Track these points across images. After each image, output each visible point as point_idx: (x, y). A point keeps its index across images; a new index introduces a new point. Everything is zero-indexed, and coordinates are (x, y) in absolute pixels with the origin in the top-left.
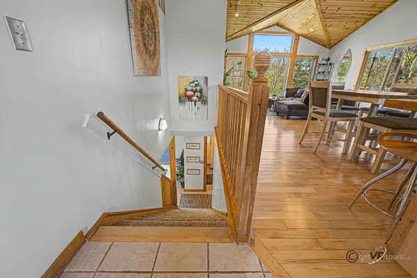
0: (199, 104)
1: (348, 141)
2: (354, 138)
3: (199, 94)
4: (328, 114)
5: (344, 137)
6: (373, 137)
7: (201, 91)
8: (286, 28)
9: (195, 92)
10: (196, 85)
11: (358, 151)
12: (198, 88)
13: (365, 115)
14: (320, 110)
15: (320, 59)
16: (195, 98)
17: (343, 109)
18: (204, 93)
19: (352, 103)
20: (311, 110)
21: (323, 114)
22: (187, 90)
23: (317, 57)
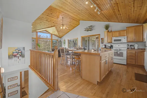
0: (20, 58)
1: (70, 60)
2: (71, 59)
3: (20, 54)
4: (65, 55)
5: (69, 59)
6: (74, 58)
7: (21, 52)
8: (48, 32)
9: (18, 53)
10: (19, 50)
11: (72, 62)
12: (20, 51)
13: (71, 54)
14: (63, 54)
15: (59, 41)
16: (18, 56)
17: (67, 53)
18: (23, 53)
19: (68, 52)
20: (61, 54)
21: (64, 55)
22: (13, 53)
23: (58, 40)
